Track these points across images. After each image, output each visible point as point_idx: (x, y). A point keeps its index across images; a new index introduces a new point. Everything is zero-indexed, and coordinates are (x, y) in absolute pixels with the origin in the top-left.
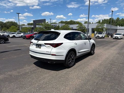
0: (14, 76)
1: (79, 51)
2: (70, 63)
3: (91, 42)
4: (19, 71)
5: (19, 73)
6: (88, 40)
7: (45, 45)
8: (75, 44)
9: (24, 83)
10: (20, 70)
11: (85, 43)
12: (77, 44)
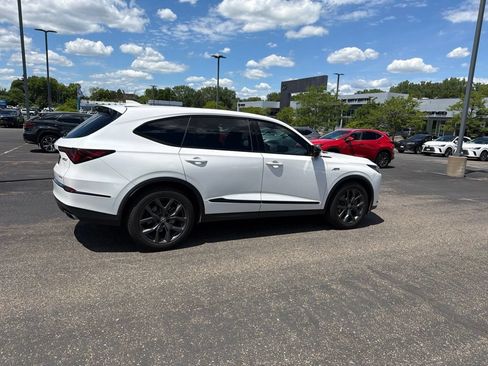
2: (153, 232)
3: (329, 167)
6: (308, 159)
8: (193, 162)
11: (276, 169)
12: (204, 163)
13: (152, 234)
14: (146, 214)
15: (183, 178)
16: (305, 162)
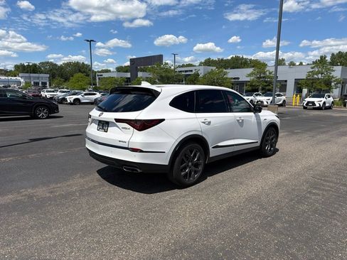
0: (38, 199)
1: (220, 144)
2: (186, 174)
3: (262, 118)
4: (54, 188)
5: (52, 192)
6: (252, 114)
7: (118, 124)
8: (204, 123)
9: (53, 218)
10: (59, 185)
11: (241, 123)
12: (209, 123)
13: (186, 176)
14: (182, 162)
15: (201, 134)
16: (252, 116)
